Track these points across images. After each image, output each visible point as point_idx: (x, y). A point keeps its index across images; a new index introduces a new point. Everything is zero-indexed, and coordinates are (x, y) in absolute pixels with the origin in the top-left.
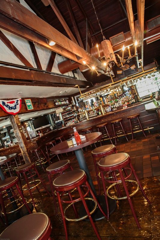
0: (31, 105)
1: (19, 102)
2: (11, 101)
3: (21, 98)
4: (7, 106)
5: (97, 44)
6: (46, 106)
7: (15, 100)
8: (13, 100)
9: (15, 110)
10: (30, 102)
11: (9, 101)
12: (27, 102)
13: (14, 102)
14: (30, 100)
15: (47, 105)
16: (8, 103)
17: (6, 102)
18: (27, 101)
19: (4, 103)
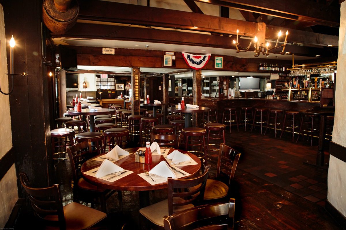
0: (221, 64)
1: (207, 59)
2: (198, 55)
3: (211, 55)
4: (191, 60)
5: (238, 29)
6: (243, 68)
7: (202, 56)
8: (201, 55)
9: (199, 65)
10: (221, 60)
11: (196, 56)
12: (217, 60)
13: (200, 57)
14: (222, 58)
15: (245, 67)
16: (193, 57)
17: (191, 56)
18: (218, 58)
19: (189, 57)
